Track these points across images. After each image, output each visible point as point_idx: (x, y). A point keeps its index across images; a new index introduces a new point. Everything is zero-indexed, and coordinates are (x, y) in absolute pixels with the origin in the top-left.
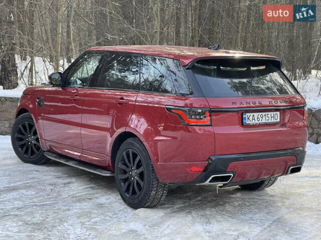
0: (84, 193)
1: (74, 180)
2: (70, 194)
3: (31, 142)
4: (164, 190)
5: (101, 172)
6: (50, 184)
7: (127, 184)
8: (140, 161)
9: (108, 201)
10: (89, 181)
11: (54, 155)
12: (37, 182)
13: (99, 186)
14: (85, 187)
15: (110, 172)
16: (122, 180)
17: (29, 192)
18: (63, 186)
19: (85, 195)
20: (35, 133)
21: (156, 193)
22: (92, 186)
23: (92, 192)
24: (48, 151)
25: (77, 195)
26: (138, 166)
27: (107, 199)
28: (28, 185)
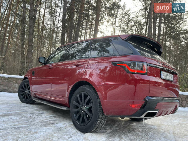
0: (49, 120)
1: (44, 112)
2: (41, 120)
3: (27, 93)
4: (105, 120)
5: (61, 107)
6: (31, 114)
7: (78, 115)
8: (89, 100)
9: (64, 126)
10: (53, 113)
11: (36, 99)
12: (24, 112)
13: (58, 115)
14: (50, 116)
15: (66, 108)
16: (75, 112)
17: (16, 118)
18: (38, 114)
19: (50, 121)
20: (29, 89)
21: (100, 123)
22: (54, 115)
23: (54, 119)
24: (34, 97)
25: (45, 121)
26: (88, 104)
27: (63, 125)
28: (18, 113)
